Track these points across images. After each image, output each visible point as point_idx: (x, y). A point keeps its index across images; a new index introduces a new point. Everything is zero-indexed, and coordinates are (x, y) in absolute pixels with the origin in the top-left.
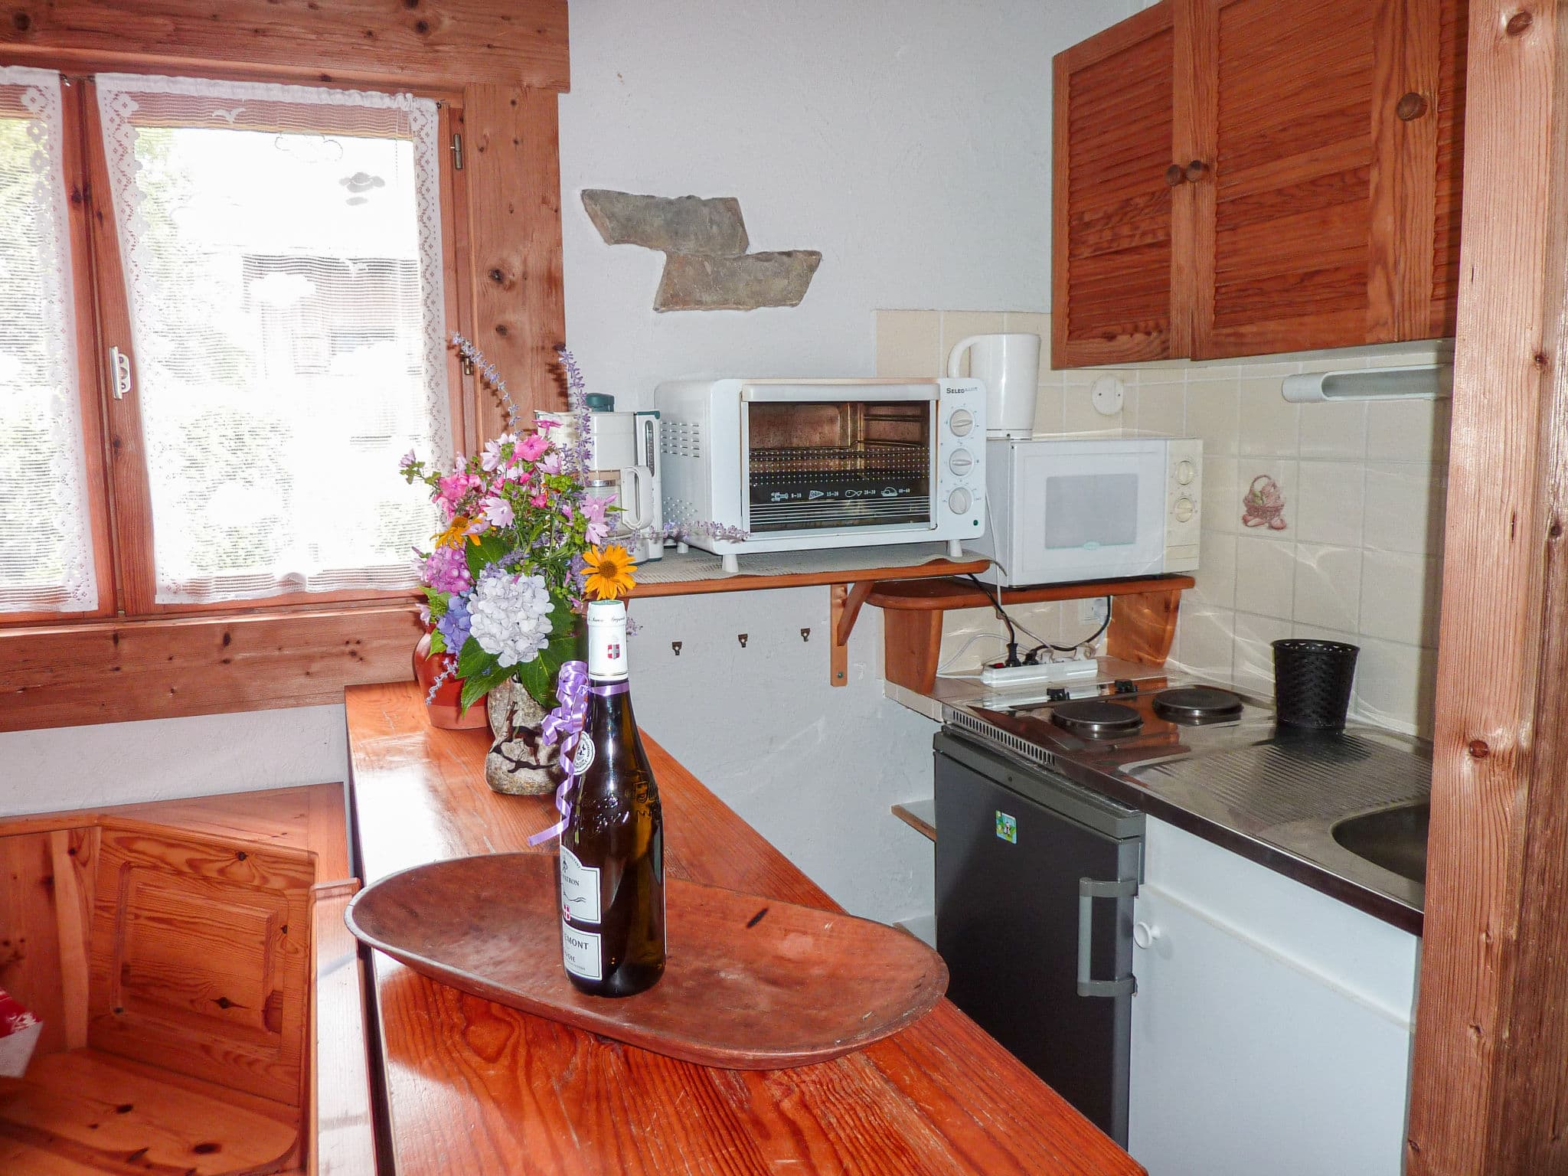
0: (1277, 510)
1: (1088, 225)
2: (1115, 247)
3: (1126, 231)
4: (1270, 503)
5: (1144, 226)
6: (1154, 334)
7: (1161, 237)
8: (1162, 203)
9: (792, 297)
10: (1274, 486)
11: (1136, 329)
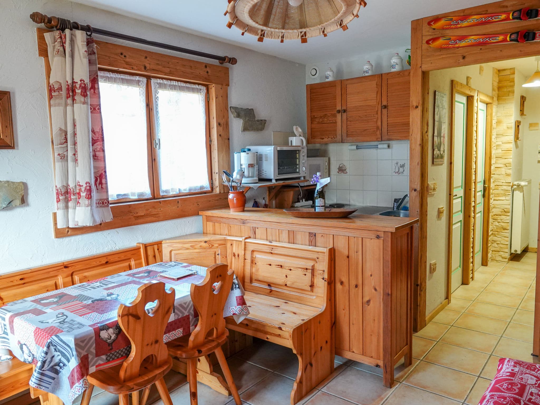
0: (345, 170)
1: (316, 118)
2: (323, 122)
3: (326, 120)
4: (344, 169)
5: (330, 119)
6: (333, 139)
7: (334, 121)
8: (335, 116)
9: (262, 129)
10: (344, 165)
11: (329, 137)
